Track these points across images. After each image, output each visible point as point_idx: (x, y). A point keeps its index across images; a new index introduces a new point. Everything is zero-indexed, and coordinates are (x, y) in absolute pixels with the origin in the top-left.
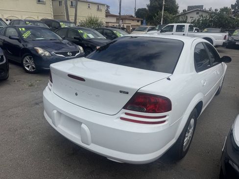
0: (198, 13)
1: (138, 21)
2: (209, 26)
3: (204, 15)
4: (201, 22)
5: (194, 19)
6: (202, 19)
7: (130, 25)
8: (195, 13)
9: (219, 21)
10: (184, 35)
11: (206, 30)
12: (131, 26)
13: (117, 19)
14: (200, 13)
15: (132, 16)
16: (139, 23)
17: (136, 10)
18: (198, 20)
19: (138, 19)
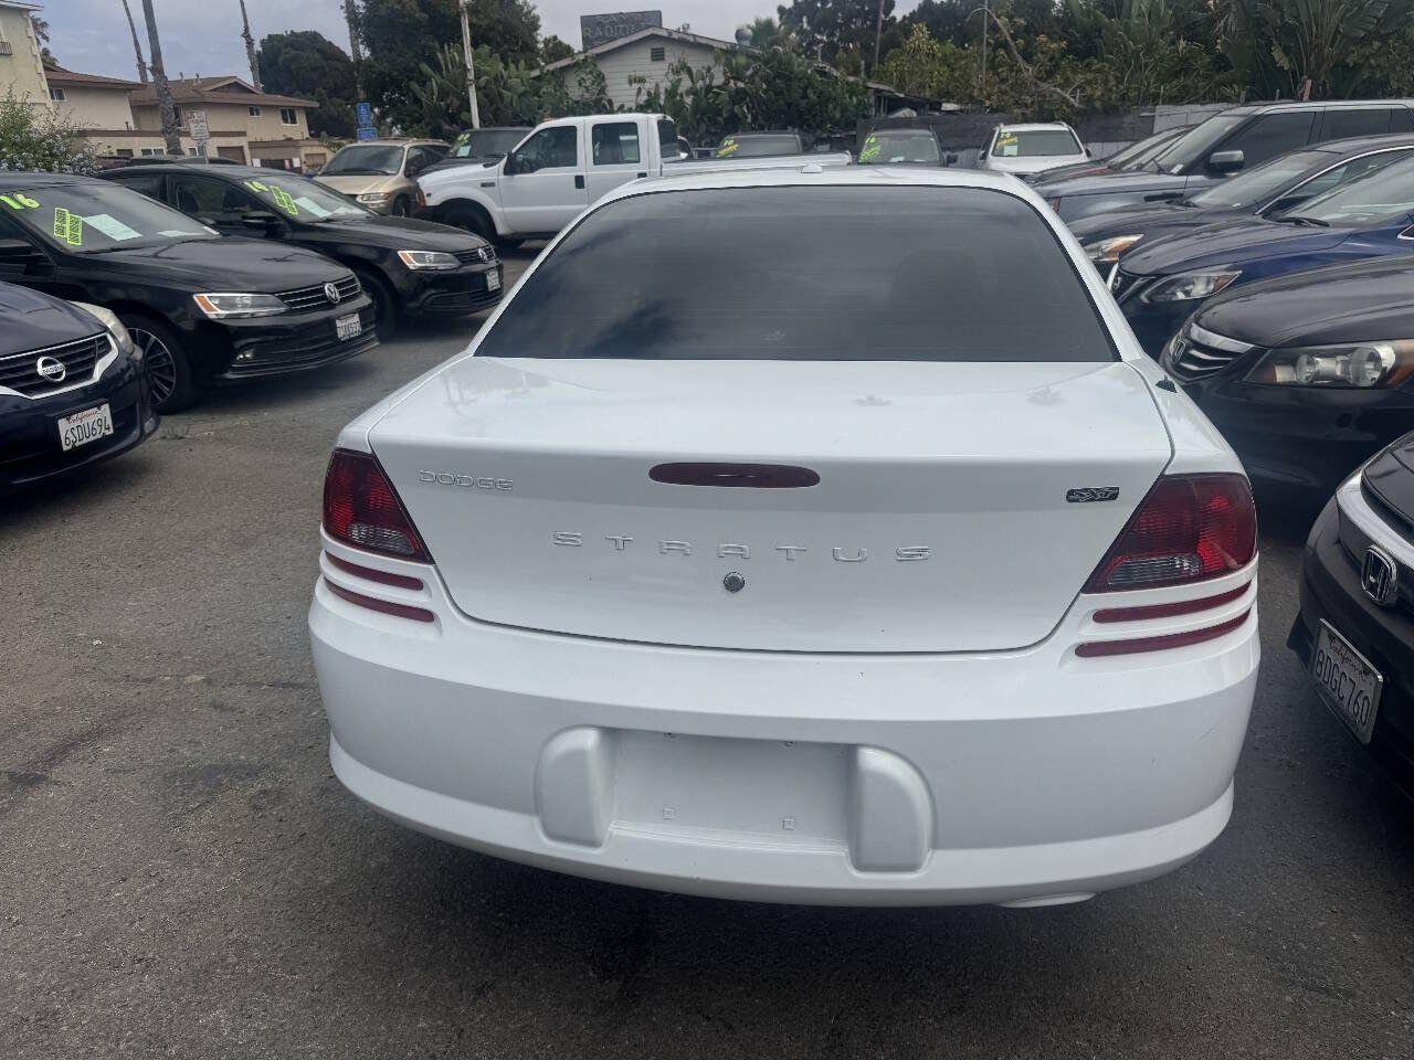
0: (658, 56)
1: (289, 115)
2: (733, 125)
3: (697, 62)
4: (689, 100)
5: (650, 85)
6: (686, 84)
7: (242, 142)
8: (646, 53)
9: (779, 93)
10: (642, 175)
11: (730, 144)
12: (253, 145)
13: (138, 109)
14: (672, 56)
15: (238, 86)
16: (299, 129)
17: (258, 47)
18: (672, 93)
19: (279, 99)
